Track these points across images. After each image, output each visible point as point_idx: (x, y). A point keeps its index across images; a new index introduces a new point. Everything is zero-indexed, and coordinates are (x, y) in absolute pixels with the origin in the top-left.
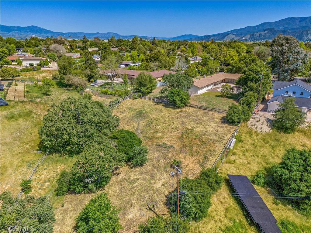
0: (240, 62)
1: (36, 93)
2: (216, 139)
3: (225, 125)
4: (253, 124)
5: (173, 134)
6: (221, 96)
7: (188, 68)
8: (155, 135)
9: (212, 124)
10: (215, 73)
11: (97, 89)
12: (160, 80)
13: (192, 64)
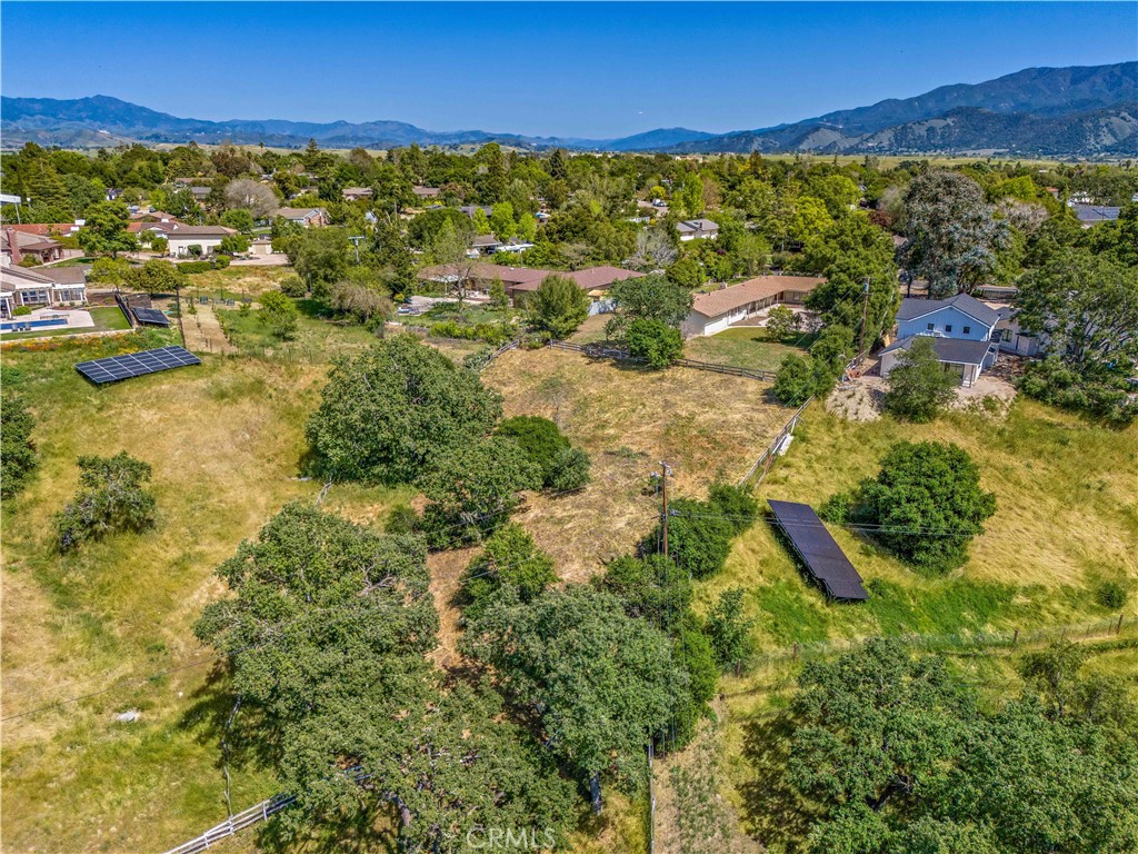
0: (827, 243)
1: (254, 332)
2: (748, 435)
3: (774, 409)
4: (839, 403)
5: (643, 429)
6: (768, 340)
7: (676, 258)
8: (599, 433)
9: (740, 405)
10: (756, 274)
11: (419, 321)
12: (598, 297)
13: (686, 245)
